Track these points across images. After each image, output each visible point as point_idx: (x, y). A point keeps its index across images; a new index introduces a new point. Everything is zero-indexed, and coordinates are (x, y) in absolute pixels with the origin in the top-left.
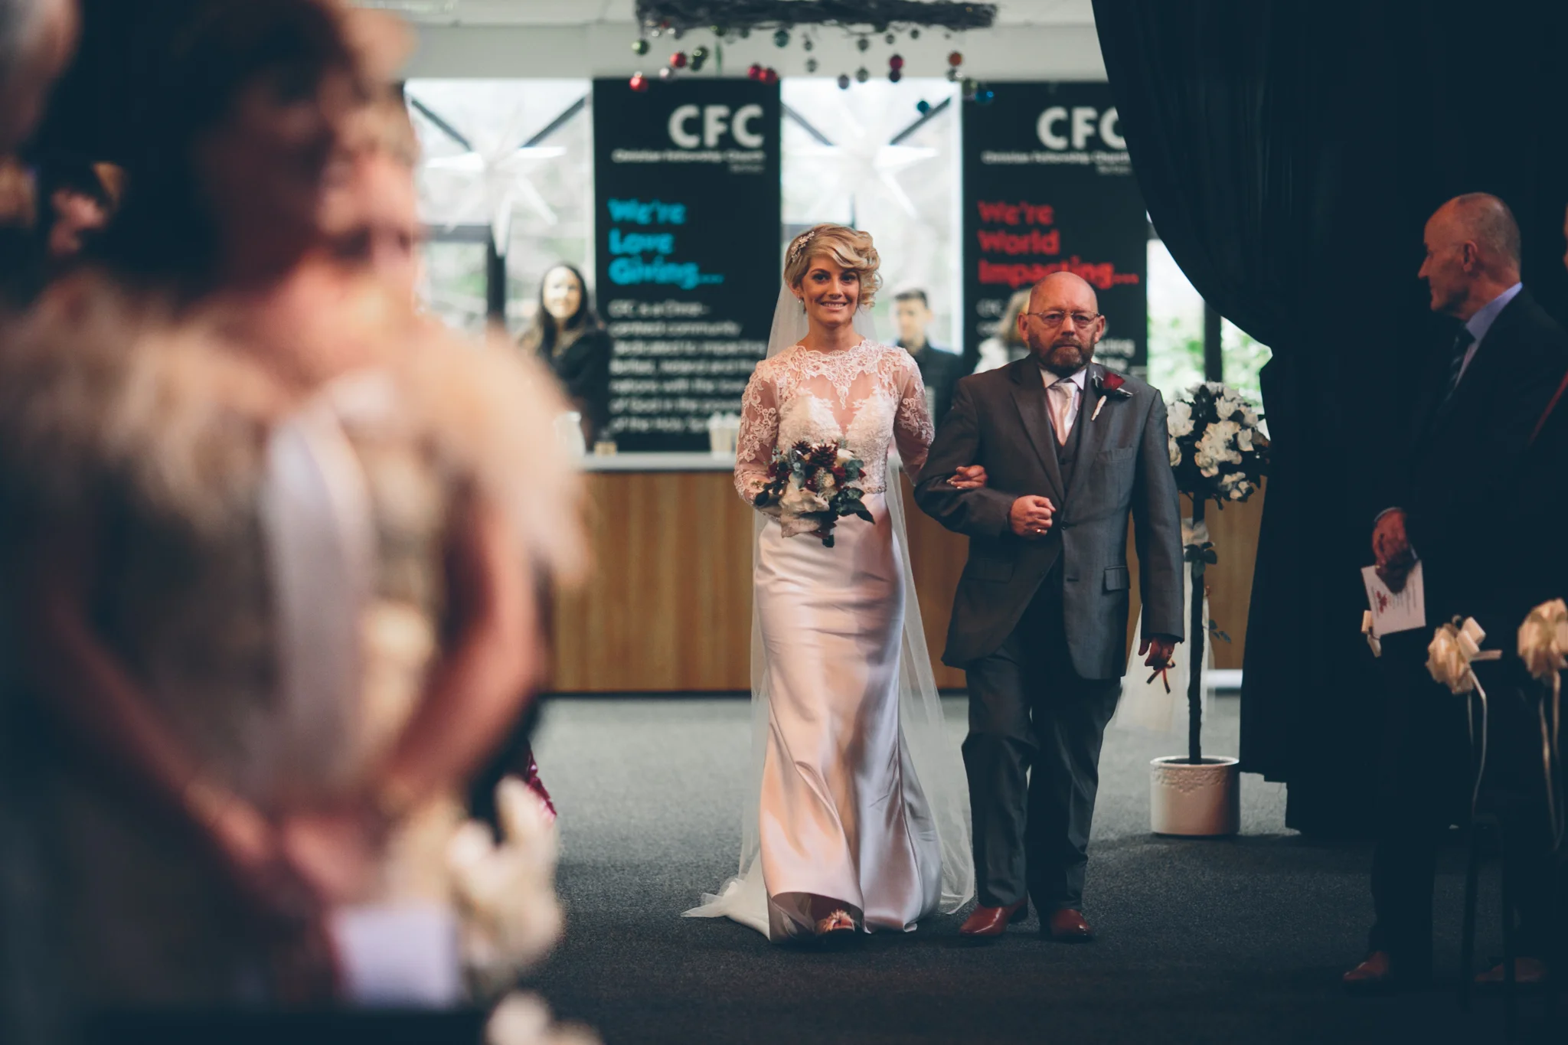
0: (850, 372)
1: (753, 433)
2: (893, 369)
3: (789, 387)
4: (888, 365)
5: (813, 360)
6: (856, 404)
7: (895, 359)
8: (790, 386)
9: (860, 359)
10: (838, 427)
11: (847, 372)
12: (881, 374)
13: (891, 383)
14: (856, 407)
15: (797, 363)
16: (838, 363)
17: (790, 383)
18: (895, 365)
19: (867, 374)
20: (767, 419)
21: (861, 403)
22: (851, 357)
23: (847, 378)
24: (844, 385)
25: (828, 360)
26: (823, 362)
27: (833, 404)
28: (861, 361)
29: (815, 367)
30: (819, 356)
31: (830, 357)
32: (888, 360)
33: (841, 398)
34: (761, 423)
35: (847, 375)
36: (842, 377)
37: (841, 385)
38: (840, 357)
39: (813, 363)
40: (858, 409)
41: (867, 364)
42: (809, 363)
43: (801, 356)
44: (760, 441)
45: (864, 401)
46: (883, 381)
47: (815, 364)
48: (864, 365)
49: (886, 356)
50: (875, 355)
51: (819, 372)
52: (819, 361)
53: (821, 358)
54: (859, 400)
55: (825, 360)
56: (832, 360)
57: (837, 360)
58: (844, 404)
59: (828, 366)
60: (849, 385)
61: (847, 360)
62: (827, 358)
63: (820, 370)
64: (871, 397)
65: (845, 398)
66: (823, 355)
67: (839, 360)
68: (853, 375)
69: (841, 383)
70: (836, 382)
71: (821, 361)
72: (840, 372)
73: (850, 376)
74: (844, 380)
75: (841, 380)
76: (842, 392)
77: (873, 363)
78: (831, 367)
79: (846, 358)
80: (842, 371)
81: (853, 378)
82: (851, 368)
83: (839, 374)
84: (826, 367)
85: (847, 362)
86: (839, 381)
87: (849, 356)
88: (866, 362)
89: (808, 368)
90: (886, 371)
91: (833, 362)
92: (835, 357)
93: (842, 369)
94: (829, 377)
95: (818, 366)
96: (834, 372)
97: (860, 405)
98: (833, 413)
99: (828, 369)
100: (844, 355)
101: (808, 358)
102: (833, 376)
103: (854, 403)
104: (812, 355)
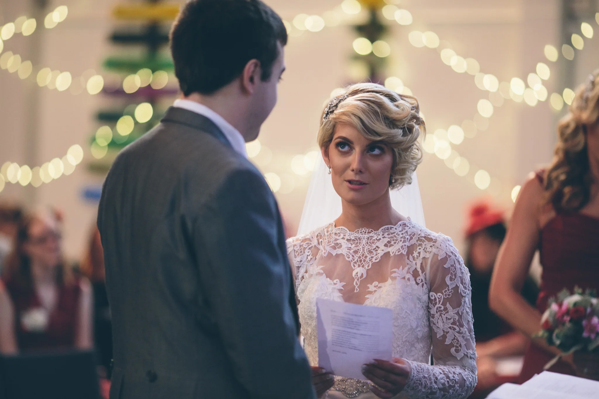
0: (375, 252)
4: (419, 251)
6: (372, 288)
9: (389, 240)
11: (370, 252)
14: (370, 290)
16: (364, 242)
21: (376, 286)
22: (380, 237)
23: (368, 259)
24: (363, 266)
26: (348, 240)
28: (389, 242)
29: (337, 244)
31: (357, 235)
32: (420, 245)
33: (356, 280)
36: (362, 258)
37: (359, 266)
38: (367, 236)
39: (336, 240)
40: (370, 293)
42: (332, 240)
45: (381, 284)
47: (338, 242)
48: (391, 246)
49: (421, 240)
51: (339, 251)
52: (343, 238)
53: (347, 235)
54: (376, 283)
55: (350, 237)
56: (357, 238)
57: (364, 239)
58: (356, 287)
59: (352, 245)
60: (368, 266)
61: (374, 240)
62: (352, 236)
63: (342, 248)
64: (390, 281)
65: (360, 280)
66: (349, 232)
67: (365, 238)
68: (376, 256)
69: (360, 264)
70: (355, 263)
71: (346, 239)
72: (362, 253)
73: (372, 257)
74: (364, 261)
75: (361, 261)
76: (357, 273)
77: (403, 244)
78: (355, 246)
79: (374, 238)
80: (366, 251)
81: (376, 259)
82: (377, 249)
83: (361, 255)
84: (350, 246)
85: (373, 243)
86: (358, 262)
87: (378, 236)
88: (395, 243)
89: (328, 244)
90: (415, 256)
91: (359, 241)
92: (361, 236)
93: (366, 249)
94: (348, 256)
95: (340, 244)
96: (356, 252)
97: (375, 289)
98: (342, 295)
99: (350, 248)
100: (371, 234)
101: (333, 235)
102: (353, 256)
103: (369, 285)
104: (338, 232)
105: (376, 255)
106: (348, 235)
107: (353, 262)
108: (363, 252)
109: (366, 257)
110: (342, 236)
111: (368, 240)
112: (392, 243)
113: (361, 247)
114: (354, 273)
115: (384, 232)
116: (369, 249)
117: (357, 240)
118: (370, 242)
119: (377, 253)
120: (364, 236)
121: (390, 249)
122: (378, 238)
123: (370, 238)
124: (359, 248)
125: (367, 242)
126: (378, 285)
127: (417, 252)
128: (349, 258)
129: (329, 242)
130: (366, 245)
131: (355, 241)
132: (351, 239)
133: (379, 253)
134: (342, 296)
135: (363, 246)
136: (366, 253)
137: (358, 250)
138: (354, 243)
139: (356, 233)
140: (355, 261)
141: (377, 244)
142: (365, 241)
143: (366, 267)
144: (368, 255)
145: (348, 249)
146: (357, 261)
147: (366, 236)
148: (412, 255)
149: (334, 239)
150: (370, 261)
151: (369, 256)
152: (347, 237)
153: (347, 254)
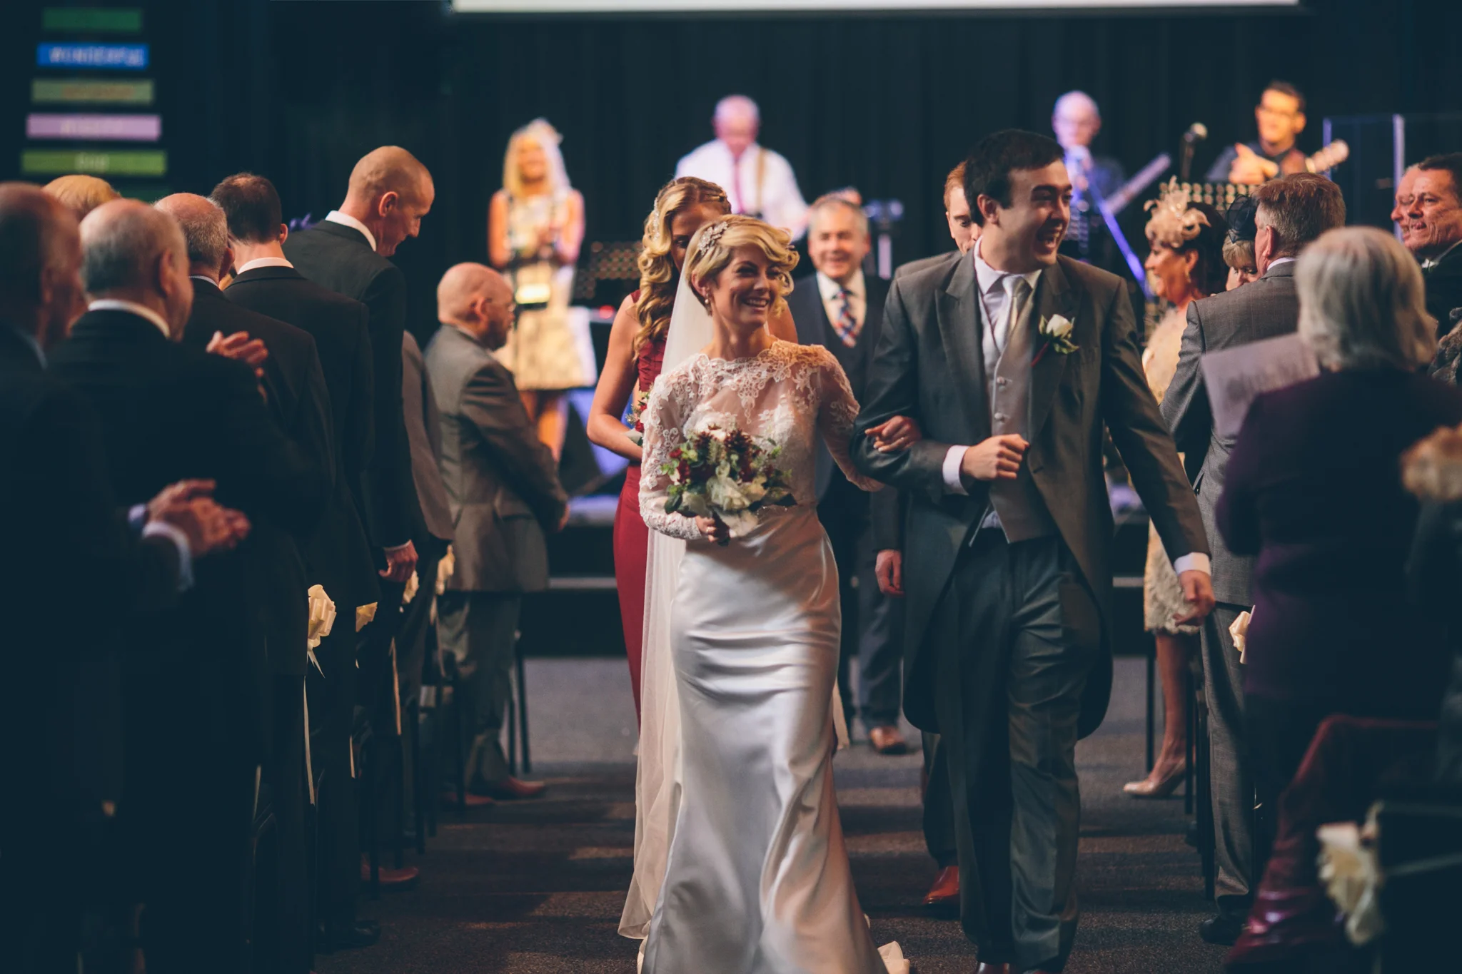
0: (759, 379)
4: (803, 368)
5: (715, 370)
6: (763, 416)
7: (812, 359)
9: (769, 364)
11: (754, 379)
13: (809, 387)
14: (762, 419)
15: (698, 374)
16: (744, 370)
19: (777, 381)
21: (766, 415)
22: (760, 362)
24: (750, 395)
25: (735, 368)
28: (771, 367)
29: (718, 377)
30: (723, 364)
33: (746, 411)
36: (748, 387)
37: (746, 395)
38: (746, 364)
40: (763, 422)
41: (778, 369)
43: (703, 365)
45: (773, 412)
46: (798, 386)
47: (719, 374)
49: (801, 358)
50: (788, 358)
51: (722, 383)
52: (722, 370)
54: (766, 412)
55: (731, 368)
60: (755, 393)
61: (754, 366)
62: (732, 366)
63: (724, 380)
64: (779, 406)
65: (750, 410)
66: (727, 363)
67: (745, 367)
68: (761, 383)
69: (746, 393)
70: (742, 392)
71: (726, 370)
74: (751, 389)
76: (746, 403)
79: (755, 364)
81: (761, 386)
83: (745, 383)
86: (744, 391)
87: (758, 362)
89: (710, 379)
92: (741, 365)
96: (739, 381)
97: (768, 417)
99: (732, 378)
100: (750, 361)
101: (712, 369)
102: (737, 386)
103: (760, 415)
104: (714, 364)
106: (728, 365)
108: (746, 380)
109: (751, 385)
111: (750, 367)
113: (742, 376)
114: (743, 403)
115: (762, 356)
116: (751, 377)
117: (740, 369)
118: (751, 370)
120: (743, 365)
121: (773, 373)
123: (751, 365)
125: (748, 370)
126: (770, 413)
127: (801, 371)
128: (734, 389)
130: (749, 373)
131: (737, 370)
133: (763, 379)
136: (750, 381)
140: (740, 390)
143: (753, 394)
146: (743, 389)
148: (798, 374)
150: (755, 388)
151: (754, 384)
152: (727, 368)
153: (732, 386)
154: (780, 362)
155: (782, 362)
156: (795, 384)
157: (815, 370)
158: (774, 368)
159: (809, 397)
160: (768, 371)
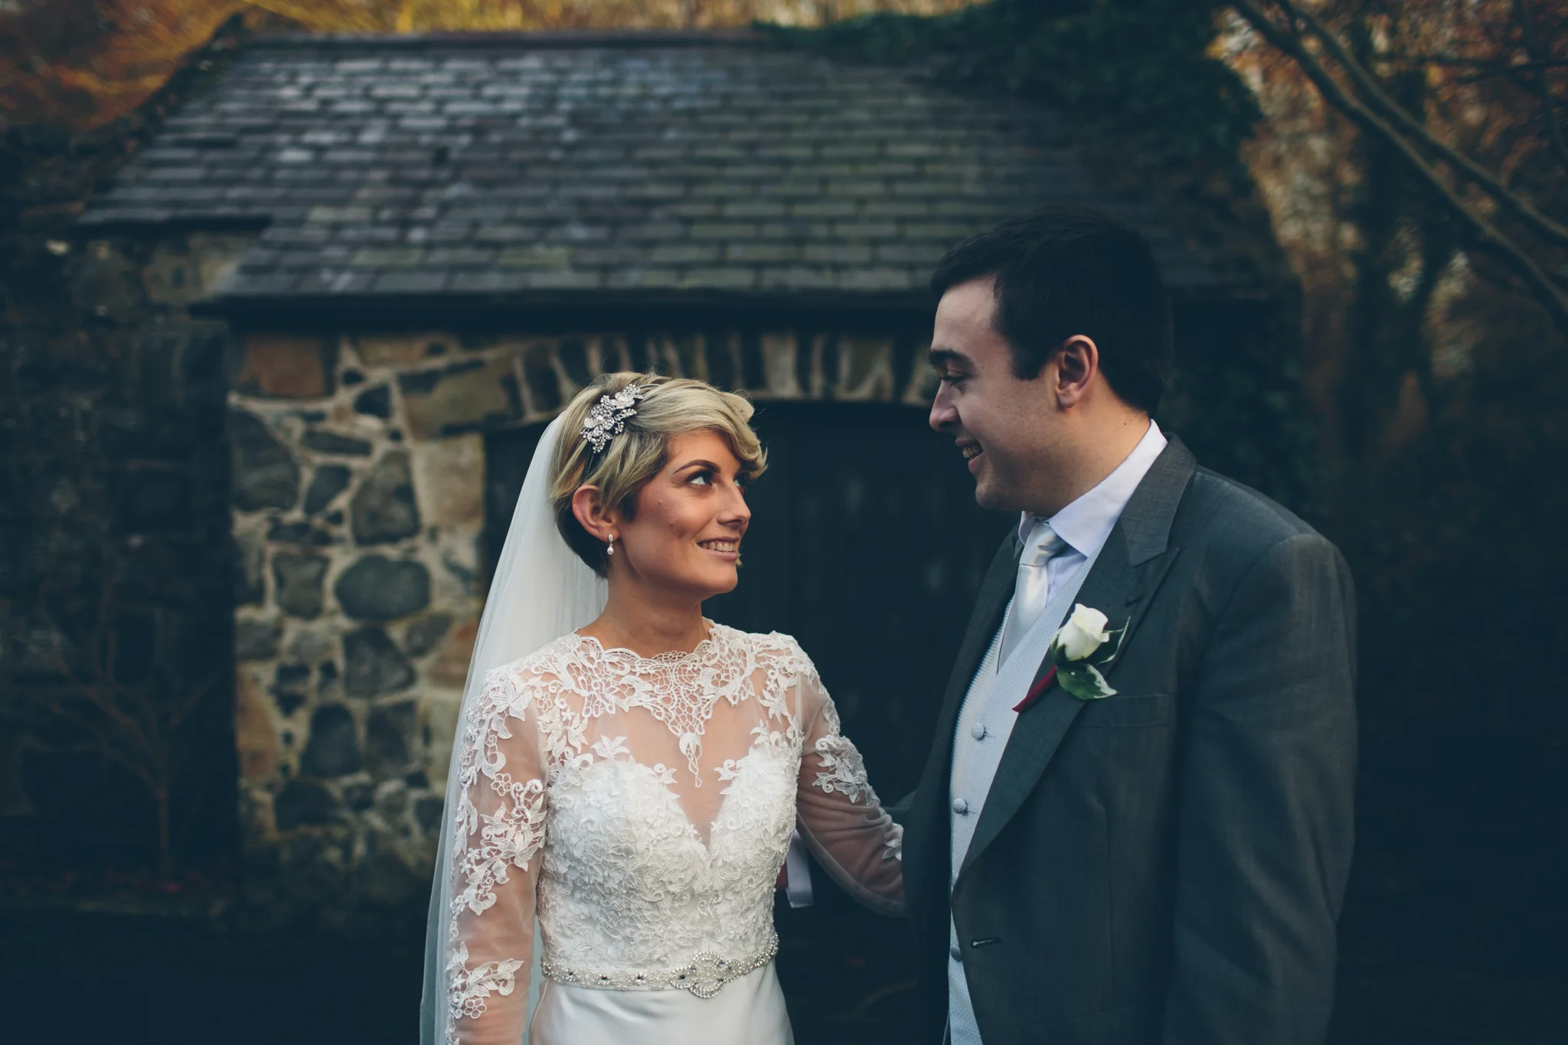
1: (489, 843)
2: (785, 683)
3: (566, 732)
4: (773, 678)
5: (618, 672)
6: (725, 774)
7: (785, 660)
8: (570, 728)
10: (691, 830)
12: (763, 698)
13: (786, 714)
14: (724, 776)
15: (580, 678)
16: (672, 677)
17: (566, 723)
18: (787, 676)
19: (733, 703)
20: (523, 807)
21: (733, 769)
22: (698, 665)
23: (694, 715)
24: (692, 730)
25: (652, 672)
26: (641, 675)
27: (674, 775)
28: (719, 676)
29: (623, 686)
30: (633, 661)
31: (658, 664)
32: (769, 667)
33: (691, 760)
34: (508, 815)
35: (695, 708)
36: (684, 713)
37: (685, 730)
39: (620, 677)
40: (728, 783)
41: (731, 681)
42: (610, 679)
43: (591, 660)
44: (510, 860)
45: (740, 763)
46: (771, 712)
47: (623, 681)
48: (724, 683)
50: (741, 660)
51: (634, 701)
52: (632, 673)
53: (637, 667)
54: (729, 763)
55: (646, 670)
56: (660, 670)
57: (671, 671)
58: (696, 774)
59: (654, 686)
60: (700, 730)
61: (689, 672)
62: (649, 666)
63: (635, 694)
64: (751, 750)
65: (696, 760)
66: (640, 659)
67: (674, 670)
68: (705, 706)
69: (684, 724)
70: (674, 723)
71: (638, 674)
72: (679, 701)
73: (699, 709)
74: (690, 718)
75: (683, 717)
76: (688, 747)
77: (743, 677)
78: (660, 688)
79: (689, 669)
80: (683, 697)
81: (707, 713)
82: (701, 690)
83: (678, 705)
84: (649, 687)
85: (692, 678)
86: (679, 721)
87: (694, 664)
88: (727, 677)
89: (608, 689)
90: (774, 690)
91: (664, 677)
92: (666, 665)
93: (682, 694)
94: (657, 711)
95: (631, 686)
96: (667, 700)
97: (732, 774)
98: (678, 796)
99: (653, 692)
100: (683, 661)
101: (608, 667)
102: (666, 710)
103: (718, 769)
104: (615, 659)
105: (704, 703)
106: (640, 664)
107: (670, 721)
108: (680, 699)
109: (690, 709)
110: (627, 666)
111: (680, 673)
112: (723, 676)
113: (672, 689)
114: (683, 749)
115: (701, 654)
116: (688, 692)
117: (661, 675)
118: (685, 677)
119: (704, 699)
120: (671, 665)
121: (724, 691)
122: (696, 669)
123: (682, 668)
124: (669, 692)
125: (681, 678)
126: (735, 766)
127: (772, 681)
128: (660, 714)
129: (608, 684)
130: (681, 684)
131: (657, 676)
132: (649, 674)
133: (708, 700)
134: (678, 798)
135: (677, 688)
136: (687, 702)
137: (669, 694)
138: (656, 681)
139: (654, 661)
140: (672, 720)
141: (698, 682)
142: (674, 676)
144: (692, 706)
145: (651, 696)
146: (677, 718)
147: (676, 664)
148: (766, 690)
149: (612, 677)
150: (698, 717)
152: (639, 670)
153: (653, 707)
154: (731, 668)
155: (735, 668)
156: (767, 709)
157: (792, 681)
158: (723, 678)
159: (790, 736)
160: (714, 683)
